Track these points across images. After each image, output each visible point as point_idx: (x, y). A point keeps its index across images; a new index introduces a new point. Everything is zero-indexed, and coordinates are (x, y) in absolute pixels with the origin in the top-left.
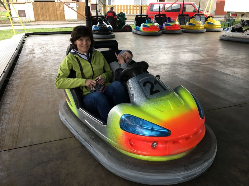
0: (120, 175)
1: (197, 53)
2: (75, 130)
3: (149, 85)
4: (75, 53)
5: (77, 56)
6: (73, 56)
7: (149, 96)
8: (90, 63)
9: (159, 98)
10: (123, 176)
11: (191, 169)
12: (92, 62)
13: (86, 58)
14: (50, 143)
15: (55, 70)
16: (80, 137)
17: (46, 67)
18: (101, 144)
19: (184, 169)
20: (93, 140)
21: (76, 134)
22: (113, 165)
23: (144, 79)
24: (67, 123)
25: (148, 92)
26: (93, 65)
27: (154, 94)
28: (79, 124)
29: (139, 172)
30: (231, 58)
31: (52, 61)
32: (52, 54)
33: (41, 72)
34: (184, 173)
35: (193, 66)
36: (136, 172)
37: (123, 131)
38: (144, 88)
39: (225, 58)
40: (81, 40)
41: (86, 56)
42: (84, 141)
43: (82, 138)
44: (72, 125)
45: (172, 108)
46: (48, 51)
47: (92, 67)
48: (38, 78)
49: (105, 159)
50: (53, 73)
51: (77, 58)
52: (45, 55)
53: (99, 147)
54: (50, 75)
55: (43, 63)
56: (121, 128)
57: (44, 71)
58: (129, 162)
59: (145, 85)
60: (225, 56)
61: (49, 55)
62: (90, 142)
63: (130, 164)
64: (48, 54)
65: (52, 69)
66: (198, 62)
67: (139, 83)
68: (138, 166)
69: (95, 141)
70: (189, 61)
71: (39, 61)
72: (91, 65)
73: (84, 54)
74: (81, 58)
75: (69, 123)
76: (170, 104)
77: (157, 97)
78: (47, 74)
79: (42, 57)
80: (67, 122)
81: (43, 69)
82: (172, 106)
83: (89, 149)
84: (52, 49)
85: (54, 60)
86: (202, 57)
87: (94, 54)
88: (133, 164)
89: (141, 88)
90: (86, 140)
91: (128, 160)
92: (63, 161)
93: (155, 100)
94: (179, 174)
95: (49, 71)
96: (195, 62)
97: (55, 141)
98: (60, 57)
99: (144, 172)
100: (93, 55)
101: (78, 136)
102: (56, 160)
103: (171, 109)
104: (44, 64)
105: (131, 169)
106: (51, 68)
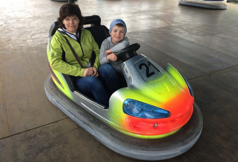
0: (125, 154)
1: (162, 20)
2: (70, 112)
3: (144, 67)
4: (64, 33)
5: (66, 36)
6: (62, 35)
7: (146, 78)
8: (80, 43)
9: (156, 80)
10: (128, 155)
11: (187, 143)
12: (82, 43)
13: (75, 38)
14: (45, 126)
15: (24, 41)
16: (78, 120)
17: (13, 38)
18: (101, 126)
19: (182, 144)
20: (92, 123)
21: (72, 117)
22: (118, 146)
23: (138, 61)
24: (59, 105)
25: (144, 75)
26: (82, 46)
27: (151, 77)
28: (73, 106)
29: (144, 152)
30: (192, 25)
31: (17, 30)
32: (14, 21)
33: (8, 44)
34: (182, 147)
35: (161, 34)
36: (141, 151)
37: (126, 115)
38: (140, 71)
39: (188, 25)
40: (67, 19)
41: (75, 36)
42: (82, 123)
43: (80, 120)
44: (65, 108)
45: (169, 90)
46: (8, 17)
47: (82, 48)
48: (7, 51)
49: (109, 141)
50: (22, 45)
51: (65, 38)
52: (7, 22)
53: (100, 129)
54: (19, 48)
55: (7, 32)
56: (125, 112)
57: (12, 43)
58: (133, 143)
59: (140, 68)
60: (187, 23)
61: (11, 22)
62: (90, 124)
63: (134, 144)
64: (9, 20)
65: (20, 40)
66: (165, 30)
67: (135, 66)
68: (142, 146)
69: (95, 124)
70: (157, 28)
71: (2, 30)
72: (81, 46)
73: (73, 33)
74: (70, 38)
75: (62, 105)
76: (166, 85)
77: (153, 80)
78: (16, 46)
79: (4, 25)
80: (59, 103)
81: (10, 40)
82: (169, 88)
83: (89, 131)
84: (12, 15)
85: (19, 28)
86: (167, 24)
87: (83, 33)
88: (137, 144)
89: (138, 71)
90: (85, 123)
91: (132, 141)
92: (65, 145)
93: (152, 82)
94: (178, 149)
95: (17, 43)
96: (163, 30)
97: (50, 125)
98: (24, 25)
99: (148, 151)
100: (82, 35)
101: (74, 119)
102: (57, 145)
103: (167, 90)
104: (10, 34)
105: (136, 149)
106: (18, 39)
